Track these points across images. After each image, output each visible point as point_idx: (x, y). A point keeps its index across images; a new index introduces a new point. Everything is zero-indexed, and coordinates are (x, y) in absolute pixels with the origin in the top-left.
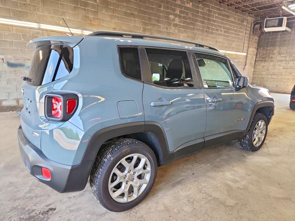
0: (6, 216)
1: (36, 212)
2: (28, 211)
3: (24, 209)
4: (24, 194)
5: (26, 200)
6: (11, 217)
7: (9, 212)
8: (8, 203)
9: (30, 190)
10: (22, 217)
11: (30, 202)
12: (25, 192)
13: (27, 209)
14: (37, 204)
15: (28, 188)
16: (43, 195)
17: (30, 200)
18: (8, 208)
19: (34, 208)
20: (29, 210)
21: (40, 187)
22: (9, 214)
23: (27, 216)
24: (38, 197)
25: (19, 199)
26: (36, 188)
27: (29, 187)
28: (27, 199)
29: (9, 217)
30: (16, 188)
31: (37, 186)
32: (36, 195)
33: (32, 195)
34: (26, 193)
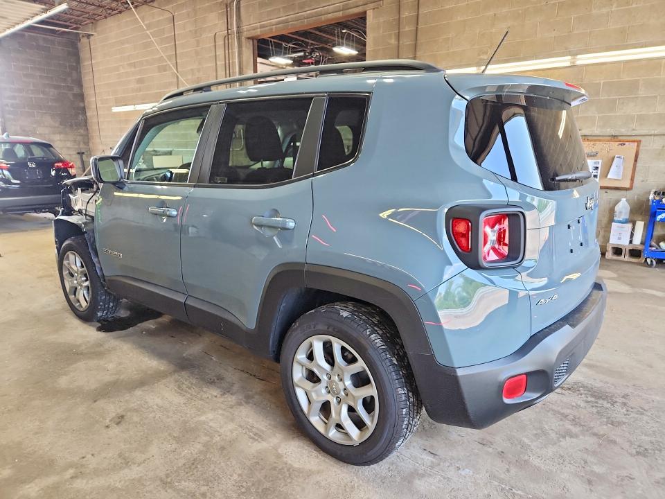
0: (632, 420)
1: (585, 399)
2: (596, 406)
3: (598, 413)
4: (581, 437)
5: (586, 424)
6: (625, 415)
7: (624, 423)
8: (618, 440)
9: (564, 437)
10: (609, 405)
11: (582, 417)
12: (574, 440)
13: (595, 410)
14: (573, 406)
15: (563, 443)
16: (551, 412)
17: (579, 418)
18: (623, 430)
19: (583, 404)
20: (593, 406)
21: (541, 429)
22: (627, 421)
23: (600, 402)
24: (562, 414)
25: (595, 435)
26: (550, 432)
27: (561, 443)
28: (583, 424)
29: (628, 416)
30: (586, 462)
31: (545, 435)
32: (561, 420)
33: (568, 425)
34: (576, 436)
